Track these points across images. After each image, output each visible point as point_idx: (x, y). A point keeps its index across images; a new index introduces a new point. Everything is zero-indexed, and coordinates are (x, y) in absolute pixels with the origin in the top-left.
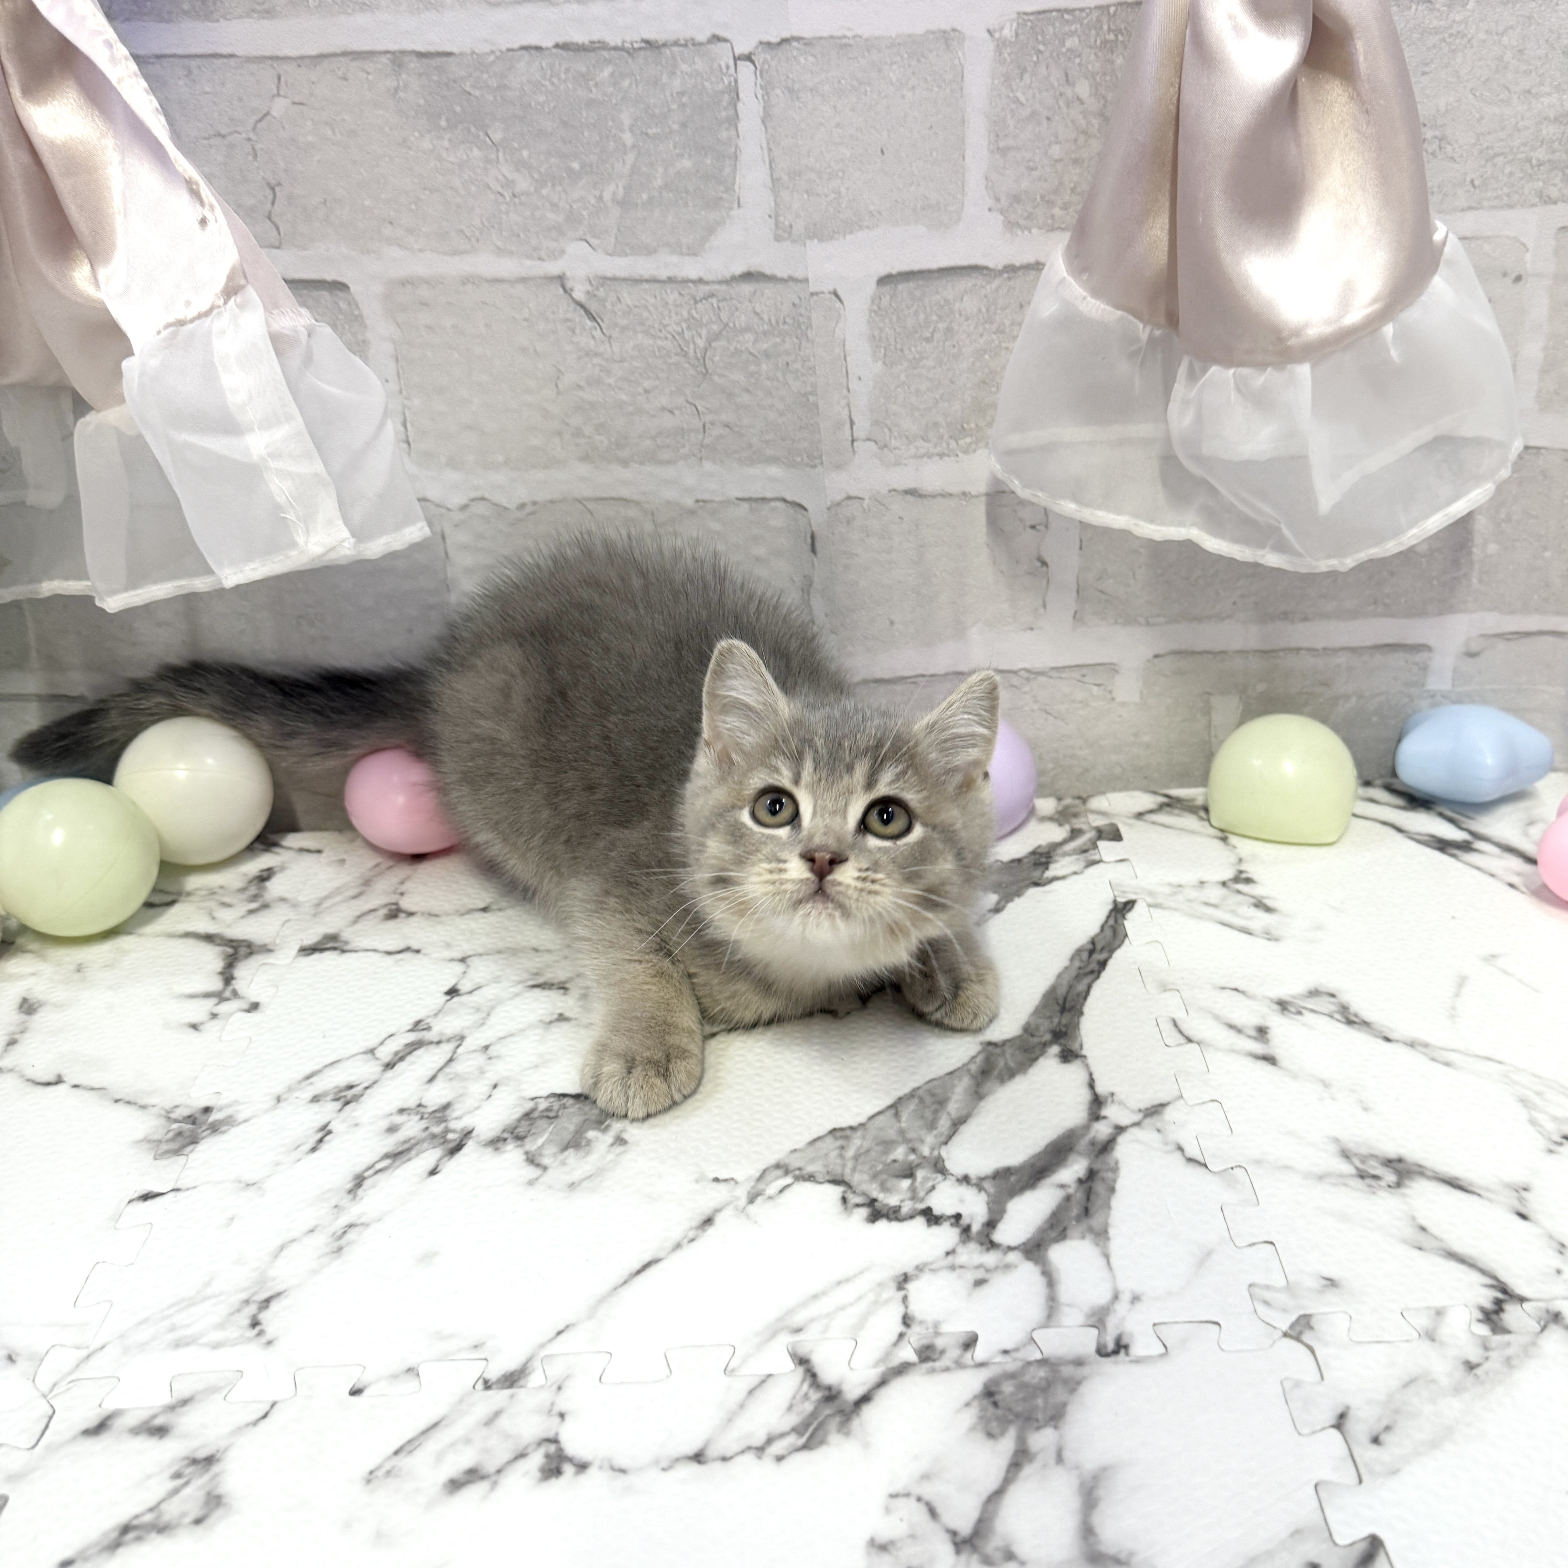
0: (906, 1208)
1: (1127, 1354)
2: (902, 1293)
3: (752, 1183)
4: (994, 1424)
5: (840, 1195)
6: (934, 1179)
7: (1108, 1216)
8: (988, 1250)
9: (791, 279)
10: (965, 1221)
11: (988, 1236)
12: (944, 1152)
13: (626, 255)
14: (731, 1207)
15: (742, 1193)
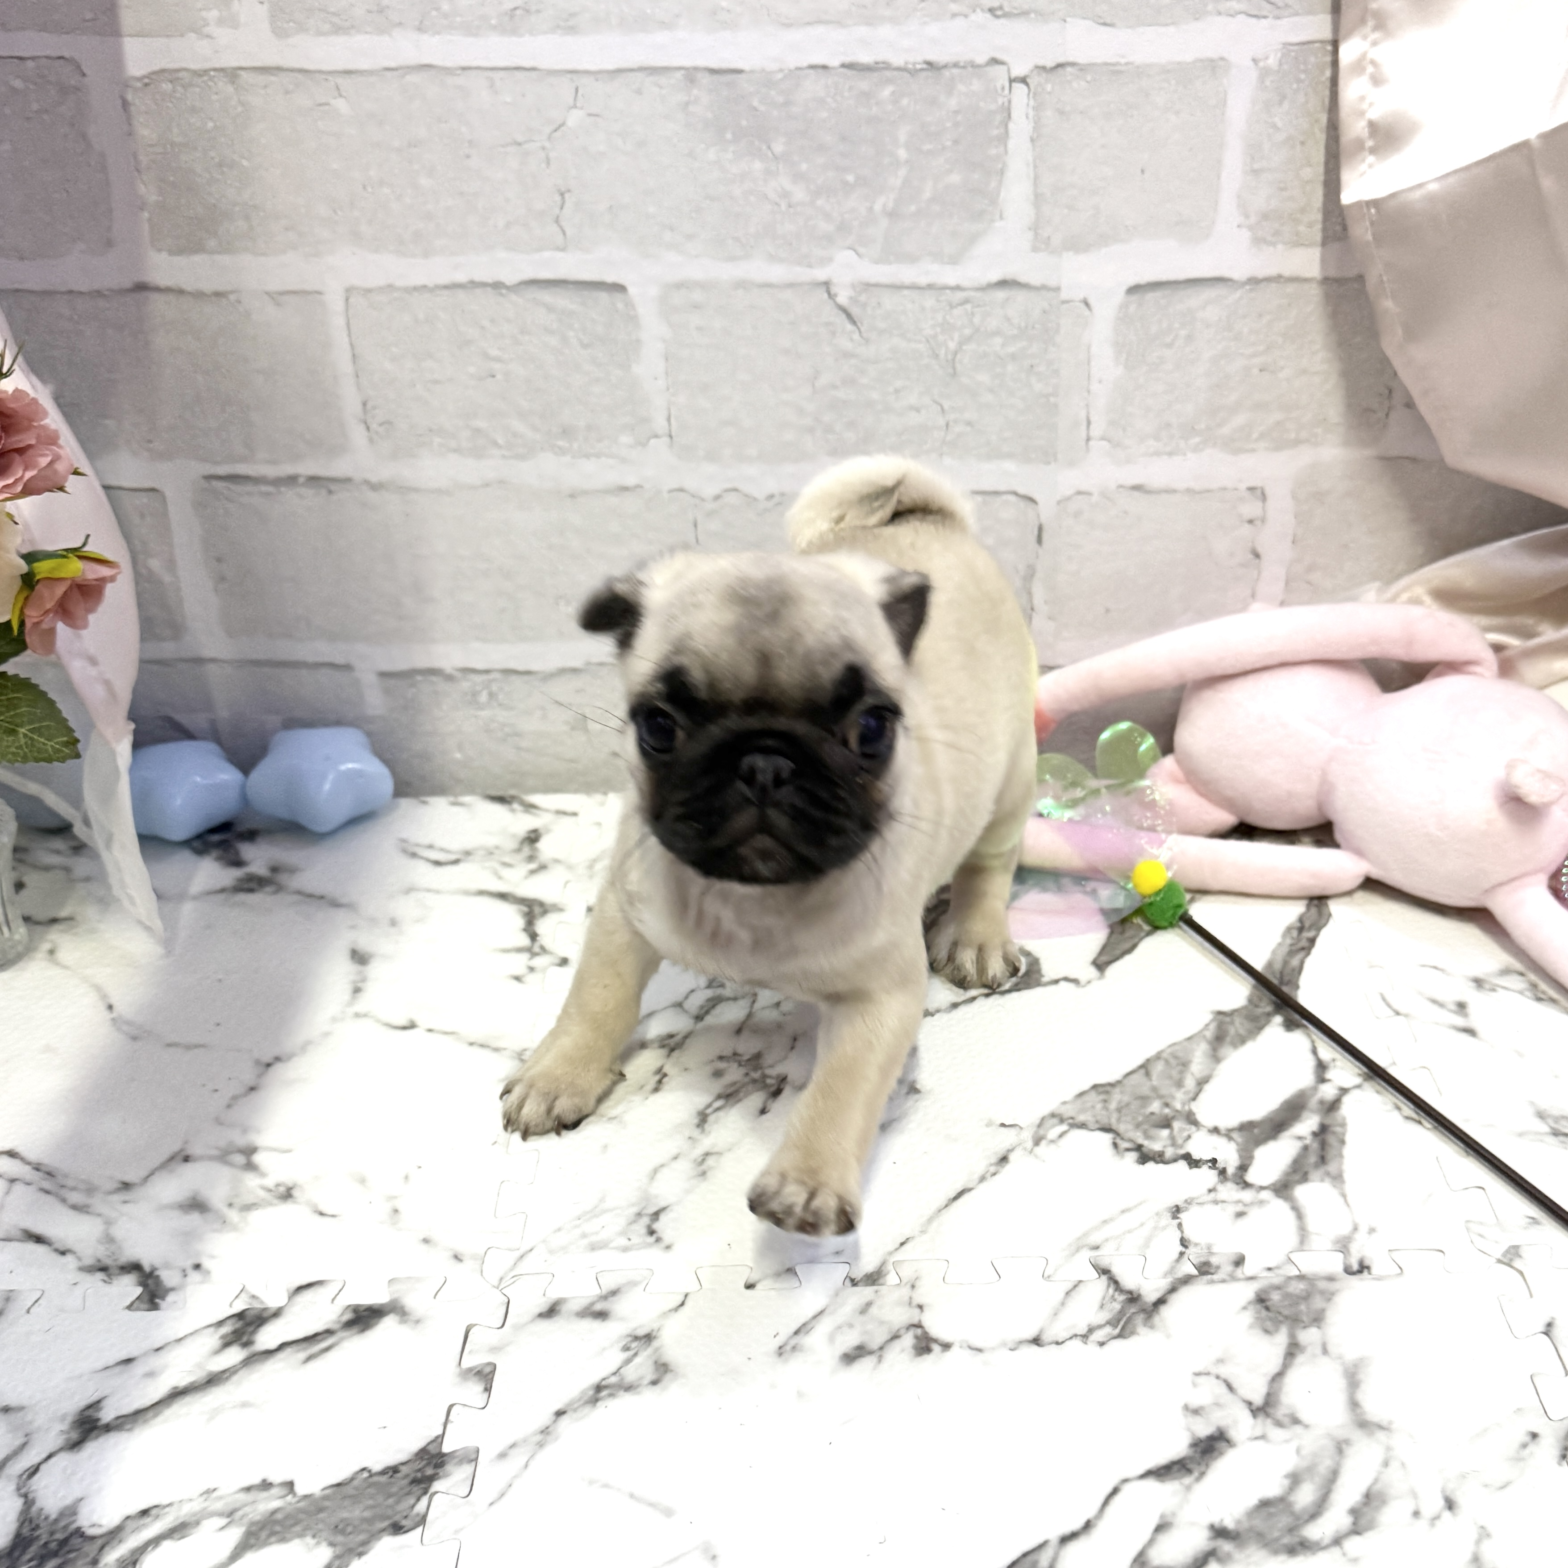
0: (1169, 1153)
1: (1370, 1274)
2: (1178, 1221)
3: (1035, 1129)
4: (1269, 1324)
5: (1111, 1141)
6: (1190, 1129)
7: (1341, 1164)
8: (1243, 1188)
9: (1044, 287)
10: (1220, 1165)
11: (1241, 1177)
12: (1195, 1107)
13: (890, 263)
14: (1021, 1147)
15: (1027, 1136)
